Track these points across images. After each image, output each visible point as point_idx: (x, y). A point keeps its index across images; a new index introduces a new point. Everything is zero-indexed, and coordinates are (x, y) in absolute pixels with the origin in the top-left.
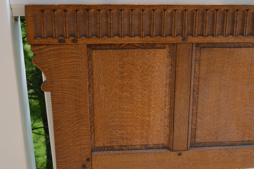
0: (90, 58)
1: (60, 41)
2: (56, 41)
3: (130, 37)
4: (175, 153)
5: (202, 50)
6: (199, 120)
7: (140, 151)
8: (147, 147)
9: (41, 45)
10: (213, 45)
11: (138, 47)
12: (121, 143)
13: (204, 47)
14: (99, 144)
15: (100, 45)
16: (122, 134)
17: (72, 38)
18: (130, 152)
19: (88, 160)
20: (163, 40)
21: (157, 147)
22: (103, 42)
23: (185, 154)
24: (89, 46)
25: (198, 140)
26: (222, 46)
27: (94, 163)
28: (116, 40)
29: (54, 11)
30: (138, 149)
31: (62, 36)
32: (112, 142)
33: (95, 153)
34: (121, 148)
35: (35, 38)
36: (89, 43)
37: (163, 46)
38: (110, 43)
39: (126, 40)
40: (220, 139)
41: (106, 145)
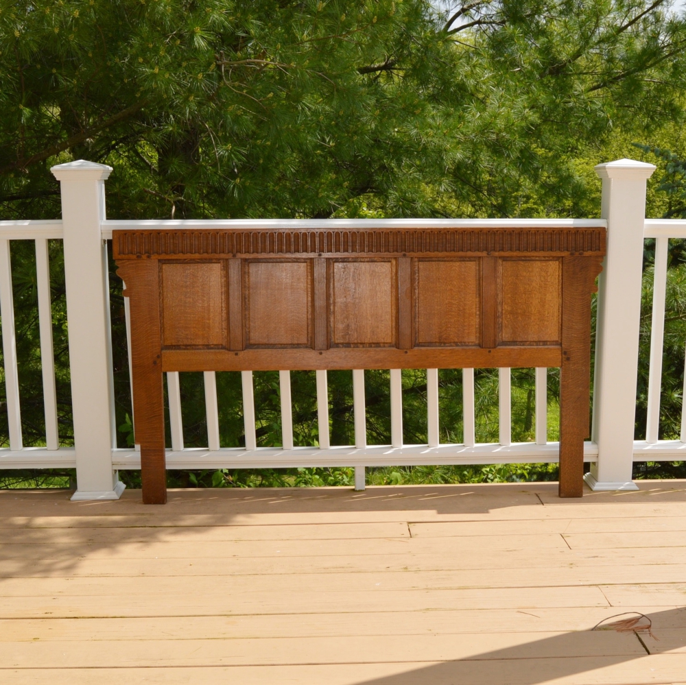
0: (160, 270)
1: (138, 257)
2: (135, 257)
3: (192, 253)
4: (232, 352)
5: (250, 265)
6: (252, 324)
7: (202, 351)
8: (208, 347)
9: (124, 260)
10: (258, 261)
11: (198, 263)
12: (186, 342)
13: (252, 262)
14: (168, 343)
15: (169, 260)
16: (187, 334)
17: (147, 255)
18: (193, 351)
19: (158, 357)
20: (217, 256)
21: (217, 347)
22: (170, 258)
23: (241, 354)
24: (159, 261)
25: (252, 342)
26: (267, 261)
27: (163, 360)
28: (181, 256)
29: (134, 234)
30: (200, 349)
31: (139, 253)
32: (179, 341)
33: (164, 351)
34: (187, 347)
35: (119, 254)
36: (159, 258)
37: (218, 261)
38: (176, 258)
39: (188, 256)
40: (272, 341)
41: (174, 344)
